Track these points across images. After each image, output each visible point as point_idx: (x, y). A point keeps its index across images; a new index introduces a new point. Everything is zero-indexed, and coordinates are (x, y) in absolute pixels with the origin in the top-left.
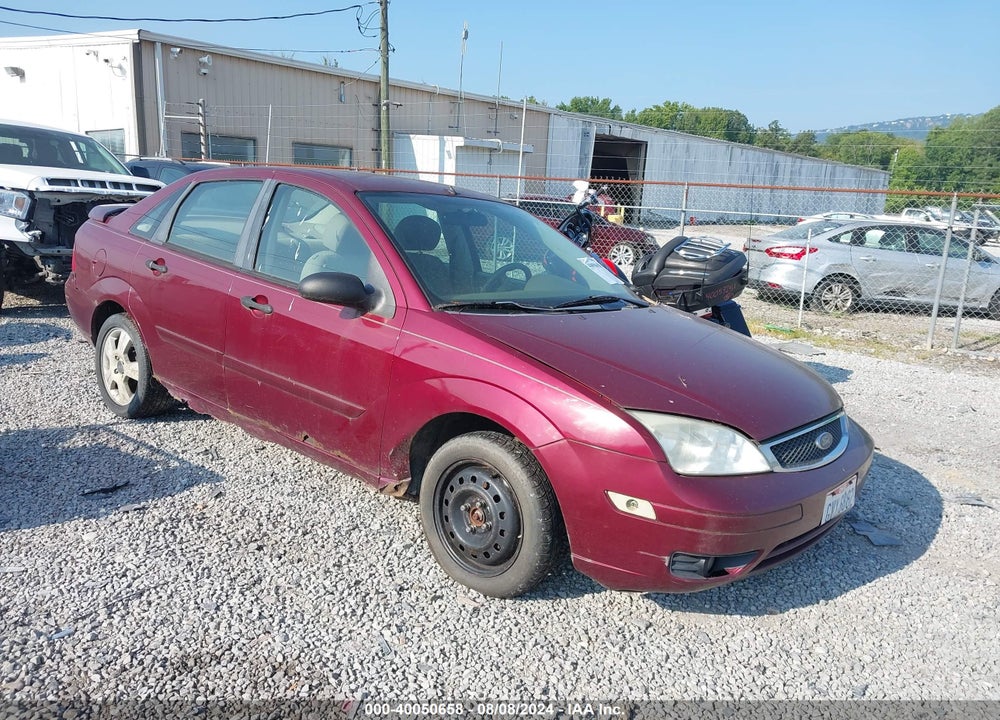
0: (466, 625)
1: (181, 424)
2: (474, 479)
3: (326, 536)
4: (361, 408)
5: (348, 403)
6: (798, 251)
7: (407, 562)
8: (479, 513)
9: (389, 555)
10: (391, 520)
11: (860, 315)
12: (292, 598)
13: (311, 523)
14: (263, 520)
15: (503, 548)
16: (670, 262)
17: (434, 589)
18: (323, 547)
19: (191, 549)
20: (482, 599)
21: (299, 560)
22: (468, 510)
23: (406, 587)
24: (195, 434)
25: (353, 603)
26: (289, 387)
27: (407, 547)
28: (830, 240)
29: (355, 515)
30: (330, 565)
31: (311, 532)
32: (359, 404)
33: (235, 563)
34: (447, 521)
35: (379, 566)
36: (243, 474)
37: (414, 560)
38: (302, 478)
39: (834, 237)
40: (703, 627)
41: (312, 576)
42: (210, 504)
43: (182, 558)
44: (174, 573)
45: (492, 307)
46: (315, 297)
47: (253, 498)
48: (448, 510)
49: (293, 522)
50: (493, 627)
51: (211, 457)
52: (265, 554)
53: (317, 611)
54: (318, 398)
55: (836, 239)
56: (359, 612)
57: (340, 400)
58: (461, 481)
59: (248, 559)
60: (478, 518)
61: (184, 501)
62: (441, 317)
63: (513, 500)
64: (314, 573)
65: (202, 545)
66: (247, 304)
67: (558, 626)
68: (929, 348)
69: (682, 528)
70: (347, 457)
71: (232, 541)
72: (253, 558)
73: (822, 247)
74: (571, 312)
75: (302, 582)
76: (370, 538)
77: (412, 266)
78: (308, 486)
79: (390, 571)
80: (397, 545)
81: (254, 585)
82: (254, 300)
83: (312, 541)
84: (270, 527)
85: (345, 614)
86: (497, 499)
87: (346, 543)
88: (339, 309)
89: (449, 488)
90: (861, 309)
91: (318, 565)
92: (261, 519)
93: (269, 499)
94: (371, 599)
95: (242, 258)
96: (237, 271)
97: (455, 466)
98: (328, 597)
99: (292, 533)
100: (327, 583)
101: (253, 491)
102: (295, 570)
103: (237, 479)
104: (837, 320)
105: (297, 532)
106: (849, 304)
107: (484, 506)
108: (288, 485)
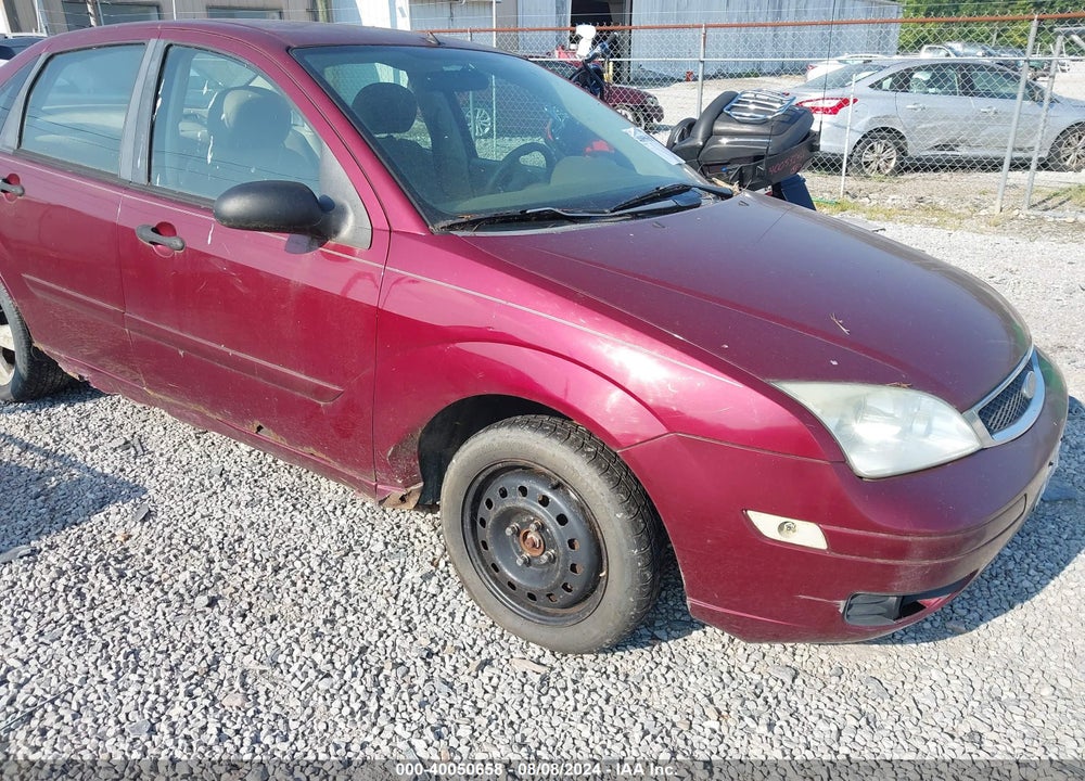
0: (534, 710)
1: (89, 405)
2: (523, 491)
3: (307, 571)
4: (336, 388)
5: (316, 381)
6: (834, 103)
7: (430, 605)
8: (534, 536)
9: (403, 595)
10: (397, 532)
11: (907, 176)
12: (267, 692)
13: (282, 552)
14: (215, 553)
15: (576, 588)
16: (719, 127)
17: (476, 649)
18: (305, 591)
19: (107, 617)
20: (548, 659)
21: (273, 618)
22: (517, 533)
23: (435, 650)
24: (110, 417)
25: (360, 690)
26: (224, 357)
27: (426, 577)
28: (872, 86)
29: (346, 531)
30: (319, 623)
31: (285, 566)
32: (332, 381)
33: (177, 636)
34: (486, 548)
35: (390, 614)
36: (180, 476)
37: (440, 598)
38: (264, 474)
39: (876, 83)
40: (868, 667)
41: (294, 646)
42: (135, 532)
43: (95, 638)
44: (81, 668)
45: (523, 219)
46: (243, 223)
47: (197, 516)
48: (486, 534)
49: (257, 551)
50: (575, 709)
51: (133, 452)
52: (221, 613)
53: (308, 711)
54: (270, 375)
55: (877, 85)
56: (373, 707)
57: (303, 377)
58: (504, 494)
59: (196, 625)
60: (534, 545)
61: (95, 532)
62: (447, 242)
63: (589, 521)
64: (297, 641)
65: (125, 608)
66: (146, 236)
67: (666, 692)
68: (997, 212)
69: (870, 560)
70: (324, 456)
71: (171, 596)
72: (204, 621)
73: (861, 96)
74: (635, 216)
75: (281, 659)
76: (372, 567)
77: (389, 160)
78: (273, 488)
79: (408, 622)
80: (412, 576)
81: (208, 673)
82: (156, 230)
83: (288, 582)
84: (225, 564)
85: (352, 713)
86: (562, 519)
87: (339, 580)
88: (283, 238)
89: (484, 502)
90: (907, 169)
91: (301, 625)
92: (211, 551)
93: (220, 514)
94: (387, 678)
95: (130, 166)
96: (125, 186)
97: (490, 470)
98: (323, 684)
99: (259, 572)
100: (318, 657)
101: (196, 503)
102: (268, 637)
103: (172, 485)
104: (881, 185)
105: (264, 569)
106: (892, 164)
107: (541, 528)
108: (245, 489)
